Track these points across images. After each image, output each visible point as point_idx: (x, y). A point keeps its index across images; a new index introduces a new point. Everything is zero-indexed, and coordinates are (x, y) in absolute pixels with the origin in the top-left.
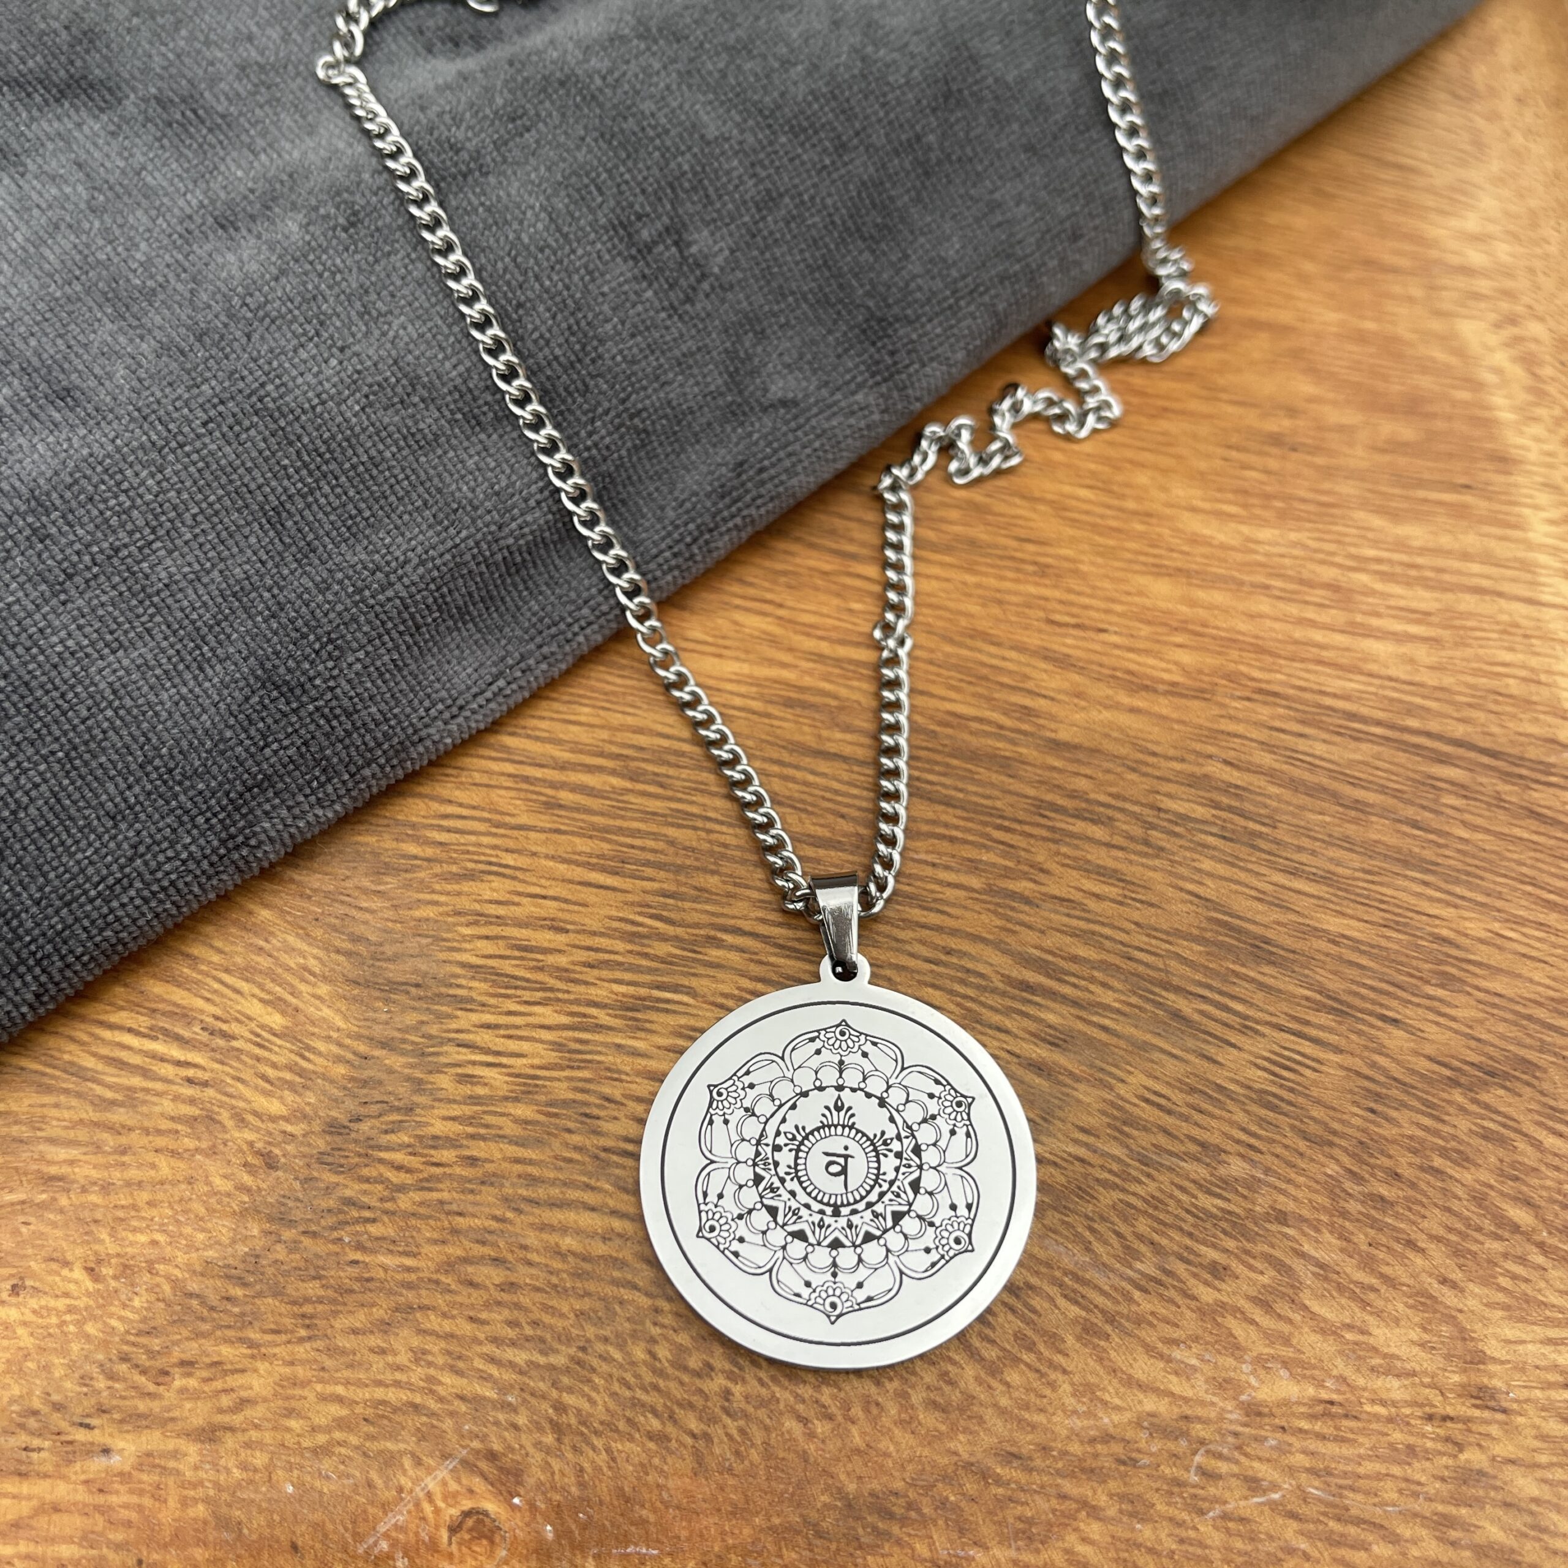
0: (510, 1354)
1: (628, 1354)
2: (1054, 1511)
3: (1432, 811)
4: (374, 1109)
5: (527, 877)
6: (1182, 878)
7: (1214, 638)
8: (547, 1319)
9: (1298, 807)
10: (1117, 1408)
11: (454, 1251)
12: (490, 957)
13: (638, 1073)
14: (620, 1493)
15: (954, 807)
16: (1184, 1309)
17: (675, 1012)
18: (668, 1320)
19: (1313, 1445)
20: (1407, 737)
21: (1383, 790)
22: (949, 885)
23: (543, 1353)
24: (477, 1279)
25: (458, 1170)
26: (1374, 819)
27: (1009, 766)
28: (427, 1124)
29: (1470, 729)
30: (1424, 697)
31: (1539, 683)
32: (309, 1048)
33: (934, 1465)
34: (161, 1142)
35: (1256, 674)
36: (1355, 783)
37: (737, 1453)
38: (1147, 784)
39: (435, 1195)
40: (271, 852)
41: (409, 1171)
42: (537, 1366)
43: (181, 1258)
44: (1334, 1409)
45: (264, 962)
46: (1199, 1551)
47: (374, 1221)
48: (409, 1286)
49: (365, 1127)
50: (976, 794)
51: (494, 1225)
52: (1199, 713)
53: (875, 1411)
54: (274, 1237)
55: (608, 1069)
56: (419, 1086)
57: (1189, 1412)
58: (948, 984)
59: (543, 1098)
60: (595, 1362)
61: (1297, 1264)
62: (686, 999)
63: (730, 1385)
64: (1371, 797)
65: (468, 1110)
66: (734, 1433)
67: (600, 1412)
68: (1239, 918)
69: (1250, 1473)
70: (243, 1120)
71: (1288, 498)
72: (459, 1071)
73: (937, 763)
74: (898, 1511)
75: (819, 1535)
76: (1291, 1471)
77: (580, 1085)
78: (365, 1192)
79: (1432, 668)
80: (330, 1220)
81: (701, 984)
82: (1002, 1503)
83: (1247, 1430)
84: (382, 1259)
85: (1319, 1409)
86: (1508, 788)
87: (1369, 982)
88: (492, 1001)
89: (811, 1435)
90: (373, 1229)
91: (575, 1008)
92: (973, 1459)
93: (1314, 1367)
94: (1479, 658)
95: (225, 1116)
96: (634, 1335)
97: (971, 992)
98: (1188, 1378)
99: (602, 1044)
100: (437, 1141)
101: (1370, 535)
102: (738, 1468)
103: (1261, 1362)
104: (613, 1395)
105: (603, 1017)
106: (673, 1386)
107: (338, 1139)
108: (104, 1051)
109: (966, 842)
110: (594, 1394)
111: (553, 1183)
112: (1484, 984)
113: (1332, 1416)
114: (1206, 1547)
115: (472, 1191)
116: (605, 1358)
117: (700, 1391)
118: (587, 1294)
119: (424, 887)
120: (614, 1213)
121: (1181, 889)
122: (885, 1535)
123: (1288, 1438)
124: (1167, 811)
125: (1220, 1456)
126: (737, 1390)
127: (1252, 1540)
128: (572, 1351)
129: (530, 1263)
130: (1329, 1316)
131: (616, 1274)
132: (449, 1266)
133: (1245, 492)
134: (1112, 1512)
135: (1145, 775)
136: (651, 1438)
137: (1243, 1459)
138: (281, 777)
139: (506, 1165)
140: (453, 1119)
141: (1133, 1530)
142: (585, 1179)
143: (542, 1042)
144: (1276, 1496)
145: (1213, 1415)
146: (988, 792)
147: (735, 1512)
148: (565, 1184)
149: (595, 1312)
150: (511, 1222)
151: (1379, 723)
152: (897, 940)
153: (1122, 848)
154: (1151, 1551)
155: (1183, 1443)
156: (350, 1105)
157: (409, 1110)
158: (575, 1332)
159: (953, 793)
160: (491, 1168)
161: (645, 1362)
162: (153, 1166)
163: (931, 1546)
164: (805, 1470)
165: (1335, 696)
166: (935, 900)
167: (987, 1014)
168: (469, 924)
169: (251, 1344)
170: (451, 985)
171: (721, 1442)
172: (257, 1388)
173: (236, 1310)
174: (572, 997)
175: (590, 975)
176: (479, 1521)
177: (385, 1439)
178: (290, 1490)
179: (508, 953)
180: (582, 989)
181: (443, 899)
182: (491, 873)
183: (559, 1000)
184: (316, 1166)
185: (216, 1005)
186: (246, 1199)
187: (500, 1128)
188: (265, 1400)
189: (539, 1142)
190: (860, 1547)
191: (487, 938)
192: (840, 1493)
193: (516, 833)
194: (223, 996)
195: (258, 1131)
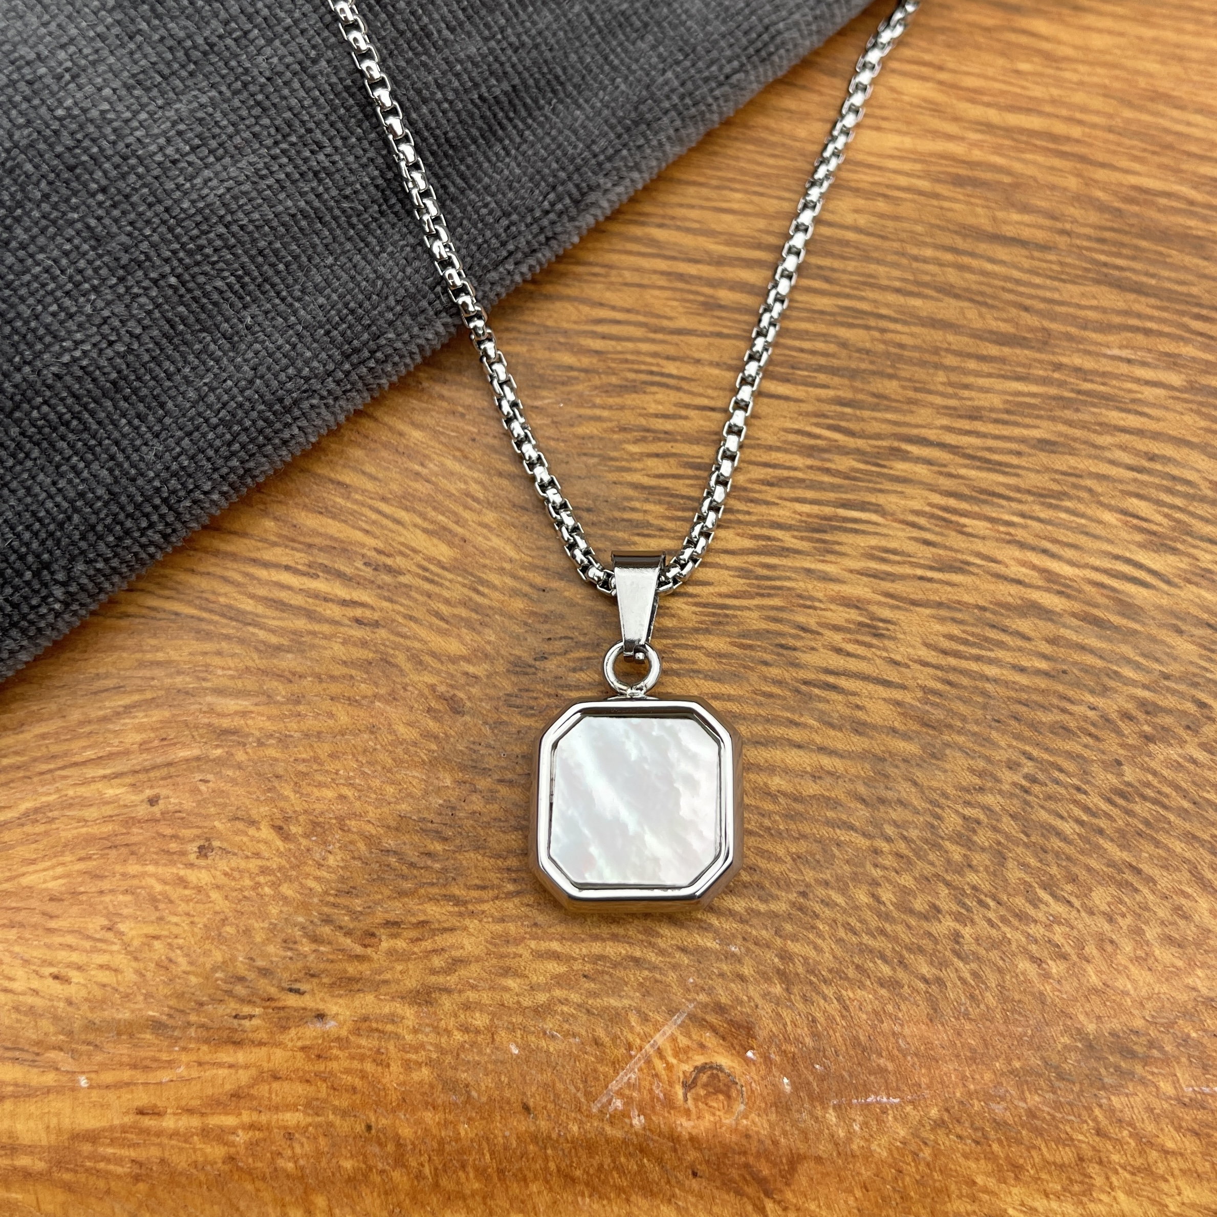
1: (851, 898)
4: (559, 645)
5: (692, 387)
12: (662, 476)
13: (833, 600)
14: (856, 1042)
15: (1147, 295)
17: (864, 532)
18: (889, 861)
22: (1148, 383)
23: (760, 898)
27: (1202, 247)
32: (482, 582)
33: (1173, 1002)
34: (335, 688)
37: (972, 997)
42: (758, 913)
43: (372, 813)
45: (422, 488)
49: (551, 665)
50: (1169, 279)
53: (1109, 948)
54: (468, 787)
55: (800, 596)
58: (1154, 493)
59: (733, 629)
60: (817, 908)
62: (874, 517)
63: (958, 926)
66: (967, 976)
67: (828, 960)
70: (421, 663)
73: (1123, 245)
74: (1140, 1050)
75: (1061, 1077)
77: (772, 613)
81: (890, 501)
89: (1046, 976)
91: (758, 531)
95: (401, 659)
96: (855, 878)
97: (1179, 502)
99: (791, 568)
102: (974, 1012)
104: (840, 941)
105: (788, 539)
106: (900, 929)
107: (523, 679)
108: (262, 592)
109: (1160, 334)
110: (819, 941)
111: (755, 719)
116: (827, 903)
117: (930, 935)
118: (804, 836)
119: (583, 401)
120: (822, 749)
122: (1130, 1074)
126: (966, 931)
128: (793, 896)
131: (830, 814)
136: (882, 985)
142: (788, 715)
143: (725, 568)
146: (1182, 276)
147: (975, 1057)
148: (768, 720)
149: (813, 855)
152: (1095, 446)
156: (533, 641)
158: (793, 876)
159: (1144, 279)
161: (868, 906)
162: (331, 715)
163: (1175, 1084)
164: (1043, 1012)
166: (1133, 401)
167: (1198, 525)
168: (636, 441)
169: (457, 901)
170: (624, 509)
171: (955, 985)
172: (468, 947)
173: (437, 866)
174: (754, 518)
175: (771, 494)
176: (713, 1076)
177: (608, 995)
178: (515, 1051)
179: (681, 471)
180: (763, 509)
181: (605, 414)
182: (653, 384)
183: (740, 522)
184: (504, 709)
185: (376, 538)
186: (434, 747)
187: (694, 663)
188: (478, 959)
189: (735, 677)
190: (1104, 1087)
191: (657, 455)
192: (1080, 1033)
193: (675, 338)
194: (383, 527)
195: (438, 673)
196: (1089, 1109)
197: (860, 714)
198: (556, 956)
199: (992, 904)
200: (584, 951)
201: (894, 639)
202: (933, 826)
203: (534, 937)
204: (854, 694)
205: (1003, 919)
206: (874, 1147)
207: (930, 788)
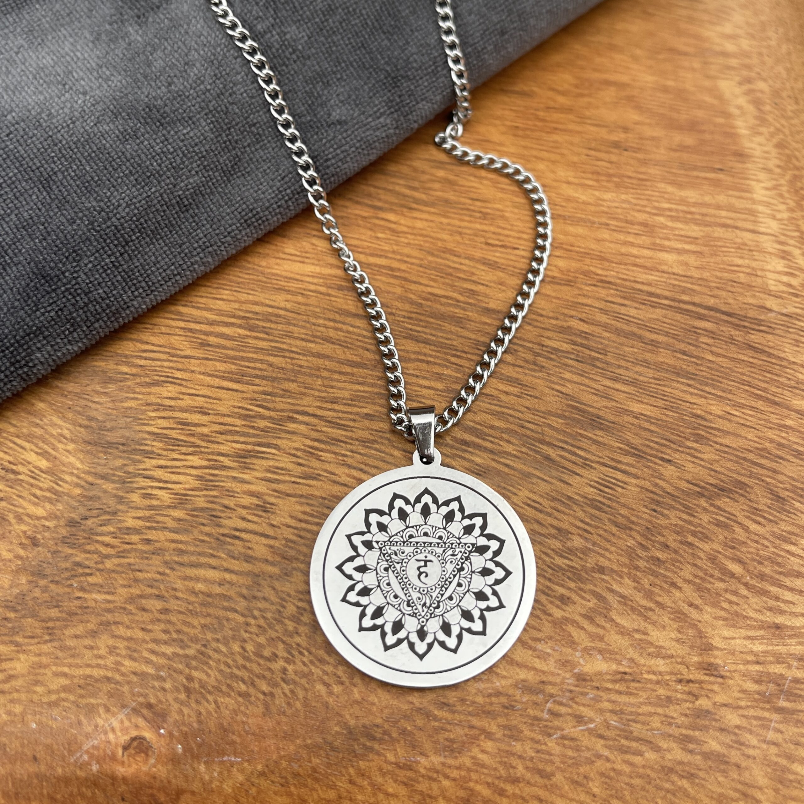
0: (164, 649)
1: (230, 648)
2: (466, 735)
3: (694, 346)
4: (95, 512)
5: (187, 384)
6: (554, 383)
7: (577, 252)
8: (185, 629)
9: (620, 344)
10: (504, 677)
11: (135, 591)
12: (164, 428)
13: (245, 493)
14: (221, 726)
16: (544, 621)
17: (266, 458)
18: (254, 629)
19: (614, 697)
20: (682, 305)
21: (667, 334)
22: (425, 387)
24: (147, 607)
25: (140, 547)
26: (661, 350)
28: (125, 521)
29: (717, 301)
30: (692, 284)
31: (757, 276)
32: (61, 479)
33: (399, 710)
35: (599, 272)
36: (652, 330)
37: (289, 704)
38: (536, 332)
39: (127, 560)
40: (41, 370)
41: (112, 547)
42: (178, 655)
44: (627, 677)
46: (547, 757)
47: (91, 574)
48: (109, 611)
49: (89, 522)
51: (158, 577)
52: (567, 293)
54: (34, 584)
55: (228, 490)
56: (120, 500)
57: (545, 679)
59: (189, 506)
60: (211, 653)
61: (610, 597)
62: (273, 451)
63: (286, 665)
64: (661, 338)
65: (147, 513)
66: (287, 692)
67: (212, 681)
68: (584, 404)
69: (578, 713)
70: (21, 519)
71: (622, 176)
72: (144, 491)
74: (378, 736)
75: (333, 749)
76: (601, 711)
77: (211, 499)
78: (87, 559)
79: (697, 268)
80: (67, 574)
81: (283, 443)
82: (437, 730)
83: (577, 689)
84: (95, 596)
85: (619, 677)
86: (737, 333)
87: (655, 439)
88: (165, 453)
89: (331, 693)
90: (90, 579)
91: (211, 457)
92: (421, 706)
93: (616, 653)
94: (724, 263)
95: (11, 517)
96: (234, 638)
98: (545, 660)
99: (224, 476)
100: (129, 531)
101: (666, 196)
102: (289, 712)
103: (587, 651)
104: (221, 671)
105: (226, 461)
106: (254, 666)
107: (73, 529)
110: (209, 671)
111: (193, 553)
112: (720, 440)
113: (626, 681)
114: (551, 755)
115: (147, 558)
116: (216, 650)
117: (270, 669)
118: (209, 615)
120: (226, 570)
121: (553, 389)
122: (371, 749)
123: (600, 693)
124: (547, 347)
125: (561, 704)
126: (290, 668)
127: (578, 750)
128: (198, 647)
129: (177, 598)
130: (625, 625)
131: (226, 604)
132: (131, 600)
133: (598, 173)
134: (499, 735)
135: (535, 327)
136: (240, 696)
137: (574, 705)
138: (47, 328)
139: (167, 544)
140: (139, 518)
141: (511, 745)
142: (211, 551)
143: (191, 475)
144: (592, 726)
145: (558, 681)
147: (287, 737)
148: (199, 554)
149: (212, 625)
150: (167, 575)
151: (666, 298)
153: (521, 367)
154: (520, 757)
155: (541, 696)
156: (82, 510)
157: (115, 513)
158: (200, 636)
160: (157, 545)
161: (239, 653)
163: (396, 755)
164: (326, 713)
165: (643, 283)
168: (154, 411)
169: (17, 644)
170: (142, 444)
171: (280, 697)
172: (19, 669)
173: (10, 625)
174: (210, 450)
175: (221, 438)
176: (141, 743)
177: (90, 697)
178: (34, 726)
179: (175, 426)
180: (215, 446)
181: (140, 396)
182: (167, 382)
183: (202, 452)
184: (60, 544)
185: (10, 455)
186: (20, 563)
187: (165, 523)
188: (23, 676)
189: (186, 531)
190: (356, 756)
191: (164, 418)
192: (346, 725)
193: (183, 360)
194: (15, 450)
195: (29, 524)
196: (346, 768)
197: (250, 552)
198: (65, 675)
199: (306, 653)
200: (81, 673)
201: (273, 513)
202: (280, 612)
203: (55, 664)
204: (248, 541)
205: (311, 662)
206: (225, 786)
207: (282, 591)
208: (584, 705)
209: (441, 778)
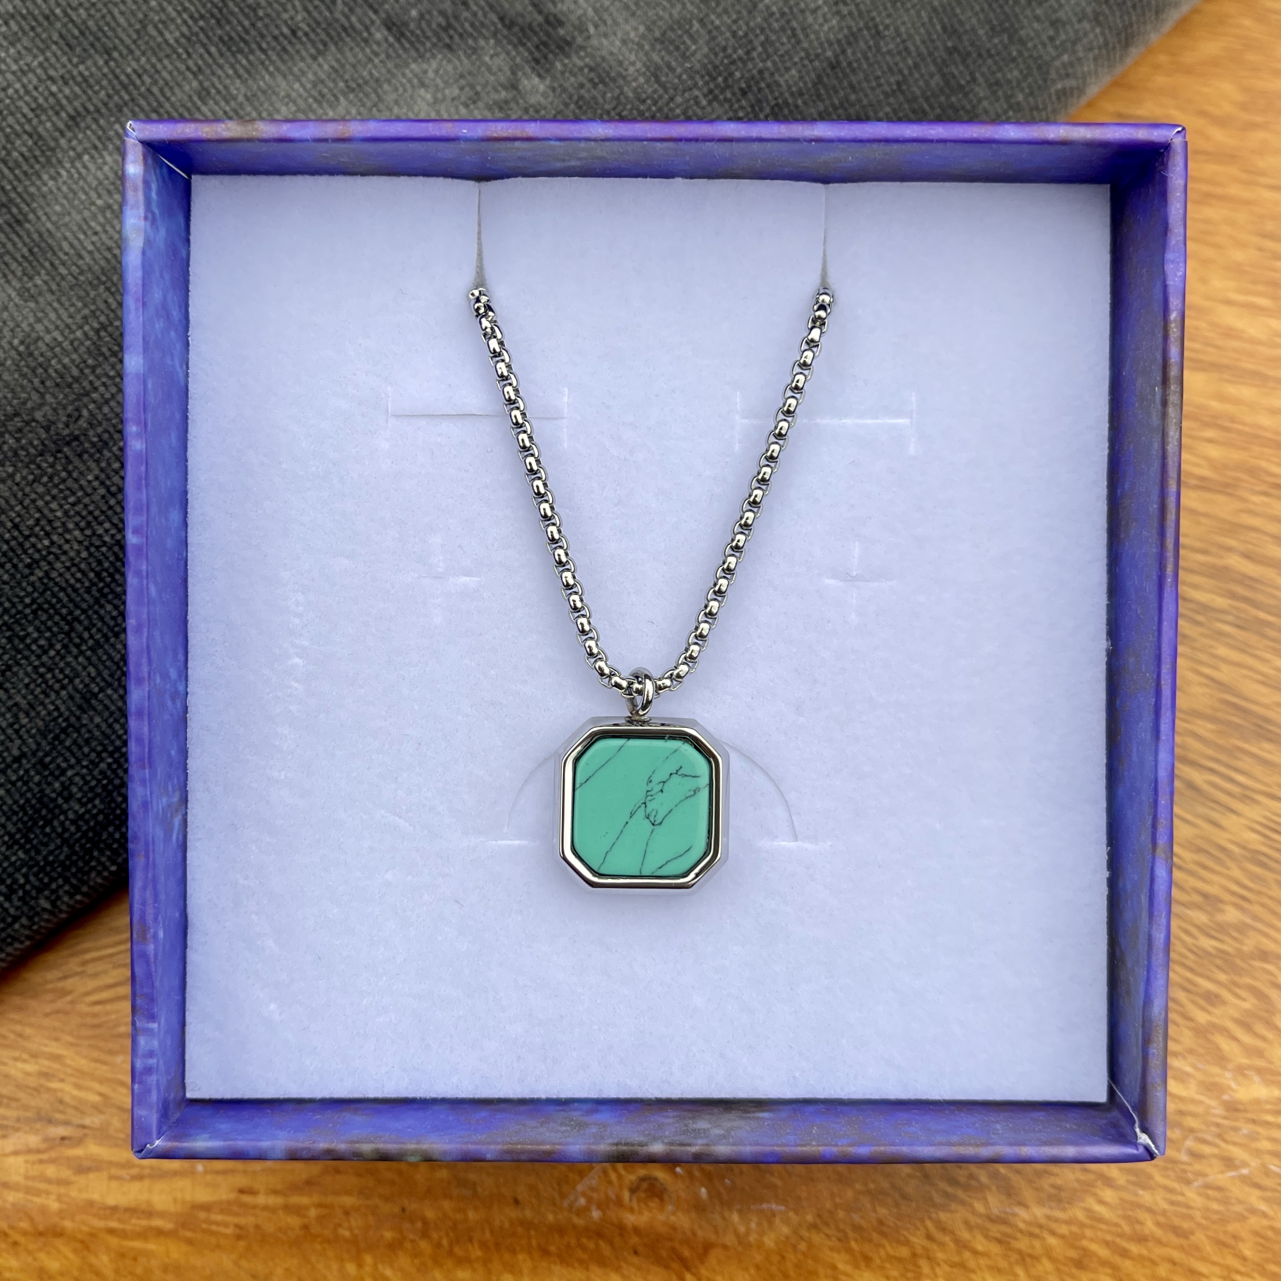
7: (1240, 433)
16: (1184, 1029)
19: (1275, 1133)
46: (1184, 1211)
52: (1223, 507)
57: (1183, 1108)
69: (1226, 1154)
74: (962, 1180)
76: (1258, 1153)
83: (1227, 1122)
98: (1183, 1082)
103: (1241, 1071)
114: (1190, 1208)
122: (954, 1197)
123: (1257, 1128)
125: (1204, 1141)
127: (1225, 1203)
134: (1121, 1182)
137: (1222, 1144)
141: (1137, 1195)
144: (1245, 1171)
145: (1201, 1110)
154: (1150, 1210)
155: (1177, 1131)
163: (987, 1205)
176: (651, 1185)
190: (934, 1205)
196: (922, 1221)
206: (765, 1239)
208: (1235, 1144)
209: (1046, 1235)
